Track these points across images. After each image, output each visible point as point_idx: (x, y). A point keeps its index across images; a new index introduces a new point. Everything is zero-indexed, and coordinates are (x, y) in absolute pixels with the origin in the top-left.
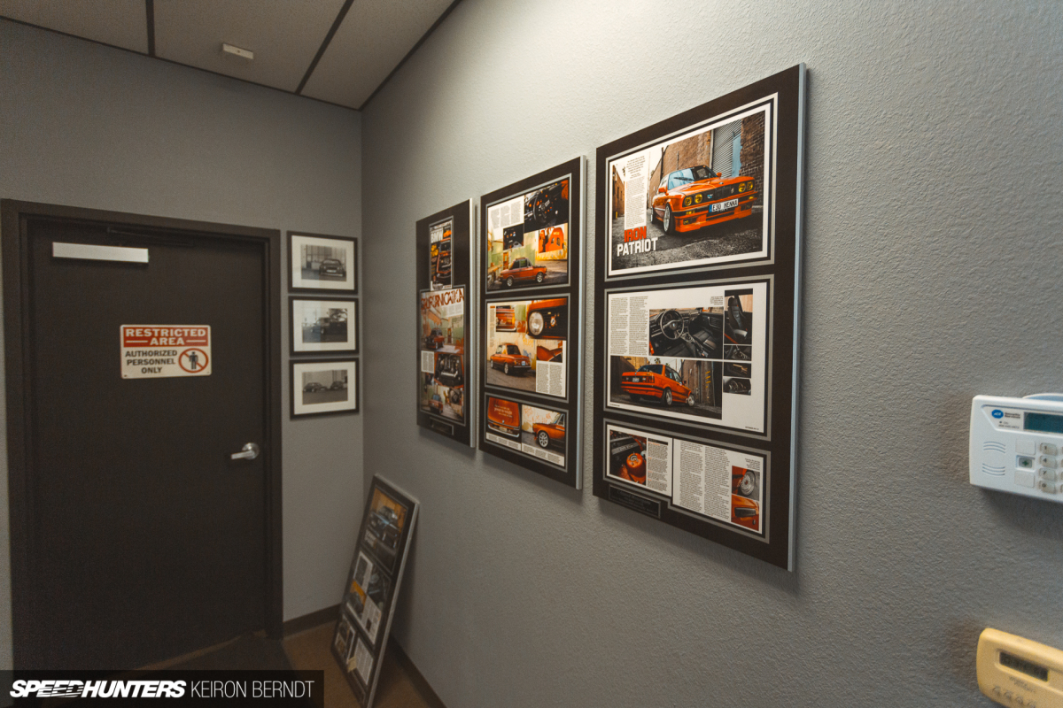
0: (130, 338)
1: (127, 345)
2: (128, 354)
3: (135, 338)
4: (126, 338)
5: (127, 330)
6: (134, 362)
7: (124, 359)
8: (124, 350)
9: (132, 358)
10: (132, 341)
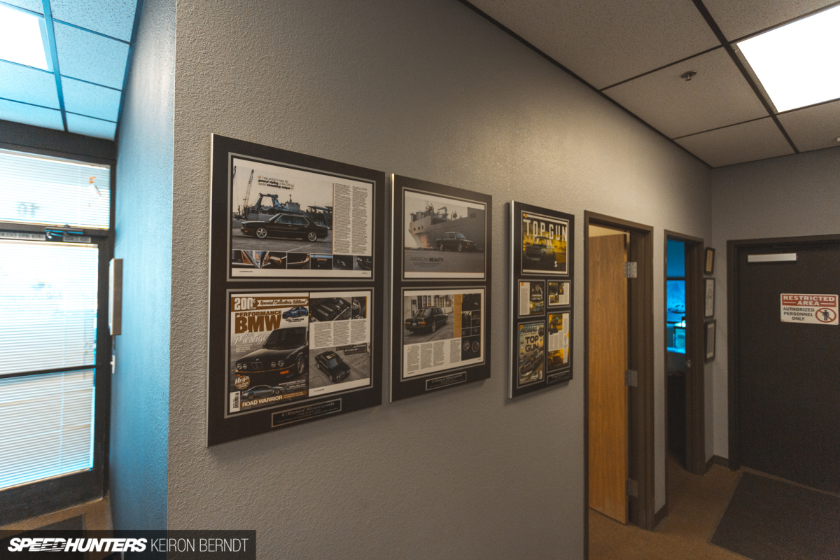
0: (786, 301)
1: (784, 304)
2: (784, 309)
3: (789, 301)
4: (783, 301)
5: (784, 297)
6: (788, 313)
7: (782, 311)
8: (782, 307)
9: (787, 311)
10: (787, 303)
